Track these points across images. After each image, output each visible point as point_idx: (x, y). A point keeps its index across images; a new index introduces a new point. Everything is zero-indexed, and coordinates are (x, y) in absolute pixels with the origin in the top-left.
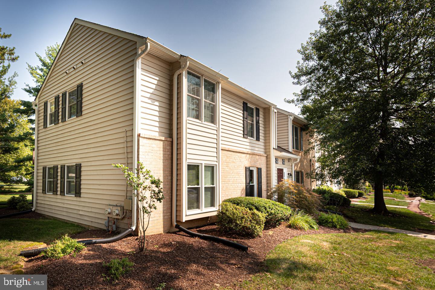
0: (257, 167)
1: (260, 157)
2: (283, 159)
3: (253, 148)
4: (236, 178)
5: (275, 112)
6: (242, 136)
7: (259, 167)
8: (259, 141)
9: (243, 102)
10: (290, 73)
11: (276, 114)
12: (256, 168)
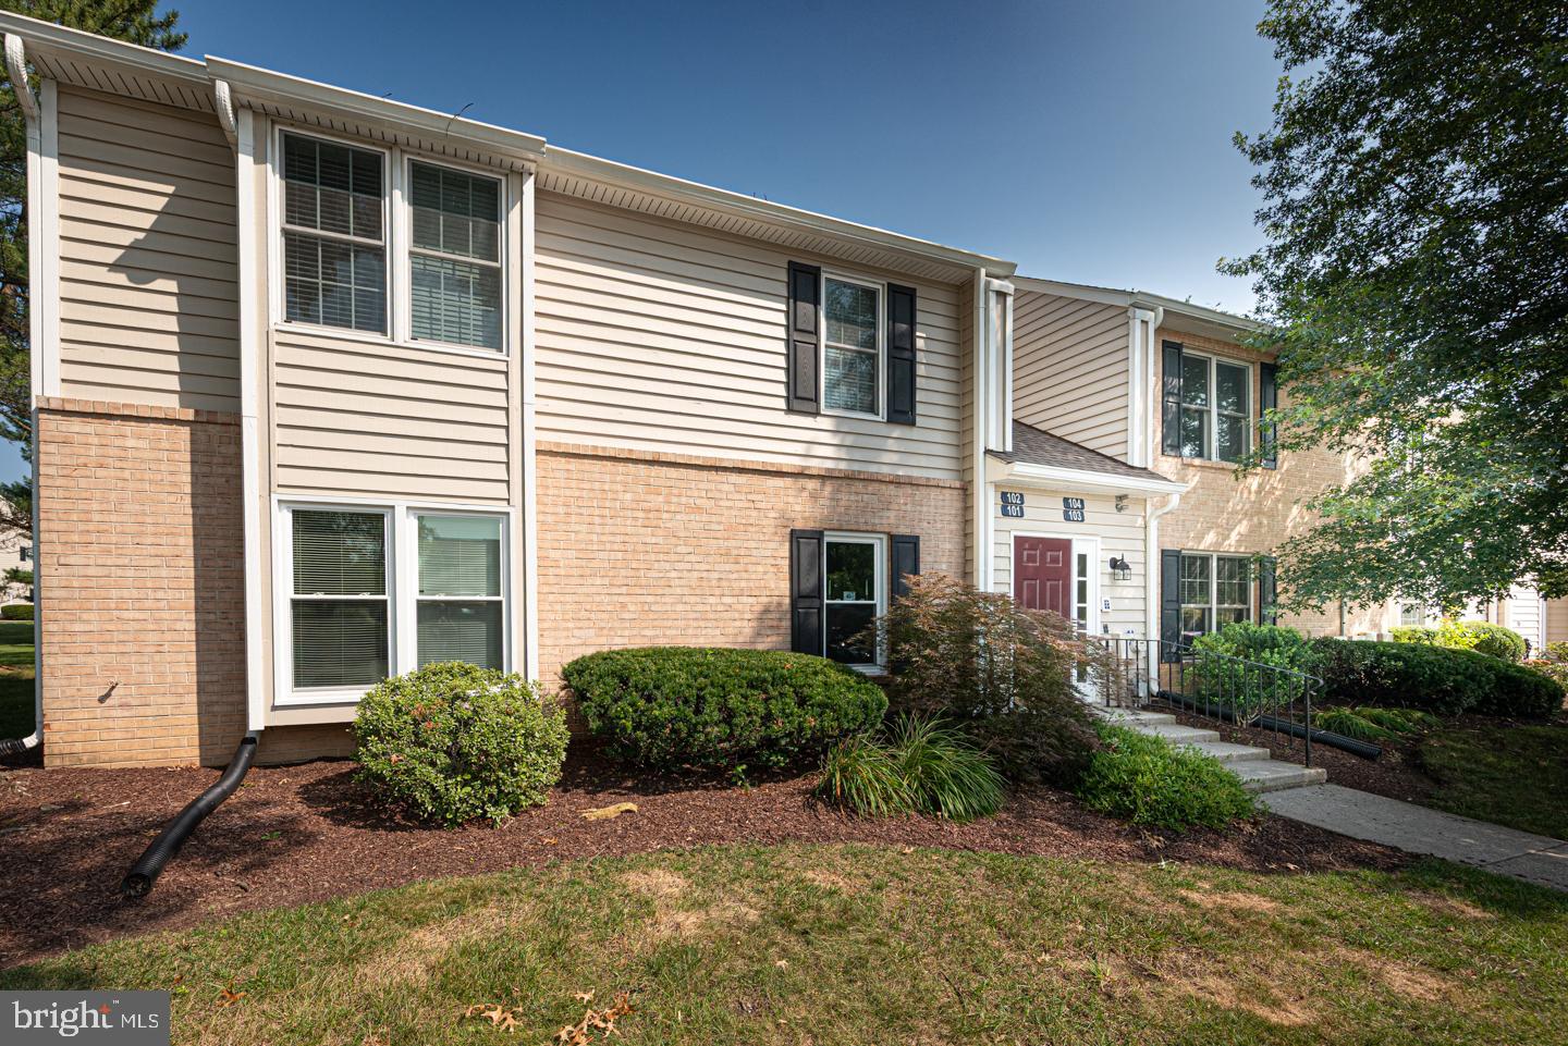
0: (888, 534)
1: (909, 490)
2: (1066, 500)
3: (858, 455)
4: (716, 575)
5: (1002, 295)
6: (782, 404)
7: (903, 530)
8: (913, 424)
9: (790, 262)
10: (1239, 140)
11: (1010, 300)
12: (885, 537)
